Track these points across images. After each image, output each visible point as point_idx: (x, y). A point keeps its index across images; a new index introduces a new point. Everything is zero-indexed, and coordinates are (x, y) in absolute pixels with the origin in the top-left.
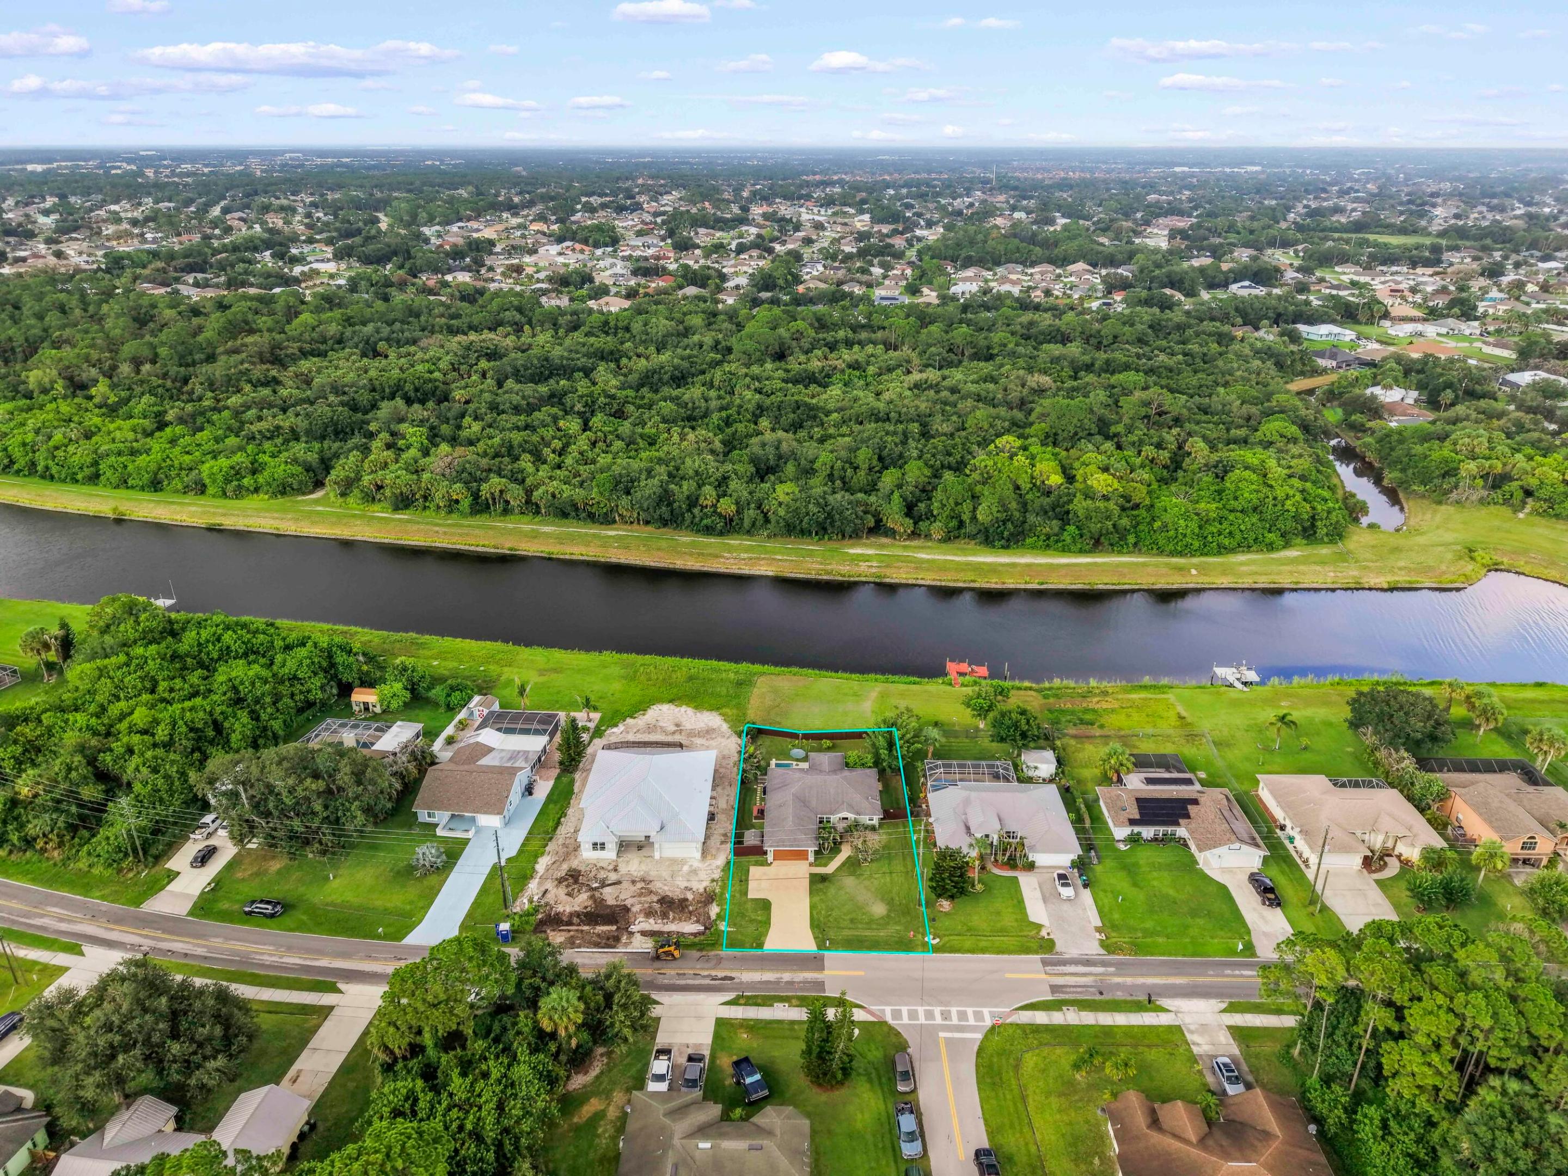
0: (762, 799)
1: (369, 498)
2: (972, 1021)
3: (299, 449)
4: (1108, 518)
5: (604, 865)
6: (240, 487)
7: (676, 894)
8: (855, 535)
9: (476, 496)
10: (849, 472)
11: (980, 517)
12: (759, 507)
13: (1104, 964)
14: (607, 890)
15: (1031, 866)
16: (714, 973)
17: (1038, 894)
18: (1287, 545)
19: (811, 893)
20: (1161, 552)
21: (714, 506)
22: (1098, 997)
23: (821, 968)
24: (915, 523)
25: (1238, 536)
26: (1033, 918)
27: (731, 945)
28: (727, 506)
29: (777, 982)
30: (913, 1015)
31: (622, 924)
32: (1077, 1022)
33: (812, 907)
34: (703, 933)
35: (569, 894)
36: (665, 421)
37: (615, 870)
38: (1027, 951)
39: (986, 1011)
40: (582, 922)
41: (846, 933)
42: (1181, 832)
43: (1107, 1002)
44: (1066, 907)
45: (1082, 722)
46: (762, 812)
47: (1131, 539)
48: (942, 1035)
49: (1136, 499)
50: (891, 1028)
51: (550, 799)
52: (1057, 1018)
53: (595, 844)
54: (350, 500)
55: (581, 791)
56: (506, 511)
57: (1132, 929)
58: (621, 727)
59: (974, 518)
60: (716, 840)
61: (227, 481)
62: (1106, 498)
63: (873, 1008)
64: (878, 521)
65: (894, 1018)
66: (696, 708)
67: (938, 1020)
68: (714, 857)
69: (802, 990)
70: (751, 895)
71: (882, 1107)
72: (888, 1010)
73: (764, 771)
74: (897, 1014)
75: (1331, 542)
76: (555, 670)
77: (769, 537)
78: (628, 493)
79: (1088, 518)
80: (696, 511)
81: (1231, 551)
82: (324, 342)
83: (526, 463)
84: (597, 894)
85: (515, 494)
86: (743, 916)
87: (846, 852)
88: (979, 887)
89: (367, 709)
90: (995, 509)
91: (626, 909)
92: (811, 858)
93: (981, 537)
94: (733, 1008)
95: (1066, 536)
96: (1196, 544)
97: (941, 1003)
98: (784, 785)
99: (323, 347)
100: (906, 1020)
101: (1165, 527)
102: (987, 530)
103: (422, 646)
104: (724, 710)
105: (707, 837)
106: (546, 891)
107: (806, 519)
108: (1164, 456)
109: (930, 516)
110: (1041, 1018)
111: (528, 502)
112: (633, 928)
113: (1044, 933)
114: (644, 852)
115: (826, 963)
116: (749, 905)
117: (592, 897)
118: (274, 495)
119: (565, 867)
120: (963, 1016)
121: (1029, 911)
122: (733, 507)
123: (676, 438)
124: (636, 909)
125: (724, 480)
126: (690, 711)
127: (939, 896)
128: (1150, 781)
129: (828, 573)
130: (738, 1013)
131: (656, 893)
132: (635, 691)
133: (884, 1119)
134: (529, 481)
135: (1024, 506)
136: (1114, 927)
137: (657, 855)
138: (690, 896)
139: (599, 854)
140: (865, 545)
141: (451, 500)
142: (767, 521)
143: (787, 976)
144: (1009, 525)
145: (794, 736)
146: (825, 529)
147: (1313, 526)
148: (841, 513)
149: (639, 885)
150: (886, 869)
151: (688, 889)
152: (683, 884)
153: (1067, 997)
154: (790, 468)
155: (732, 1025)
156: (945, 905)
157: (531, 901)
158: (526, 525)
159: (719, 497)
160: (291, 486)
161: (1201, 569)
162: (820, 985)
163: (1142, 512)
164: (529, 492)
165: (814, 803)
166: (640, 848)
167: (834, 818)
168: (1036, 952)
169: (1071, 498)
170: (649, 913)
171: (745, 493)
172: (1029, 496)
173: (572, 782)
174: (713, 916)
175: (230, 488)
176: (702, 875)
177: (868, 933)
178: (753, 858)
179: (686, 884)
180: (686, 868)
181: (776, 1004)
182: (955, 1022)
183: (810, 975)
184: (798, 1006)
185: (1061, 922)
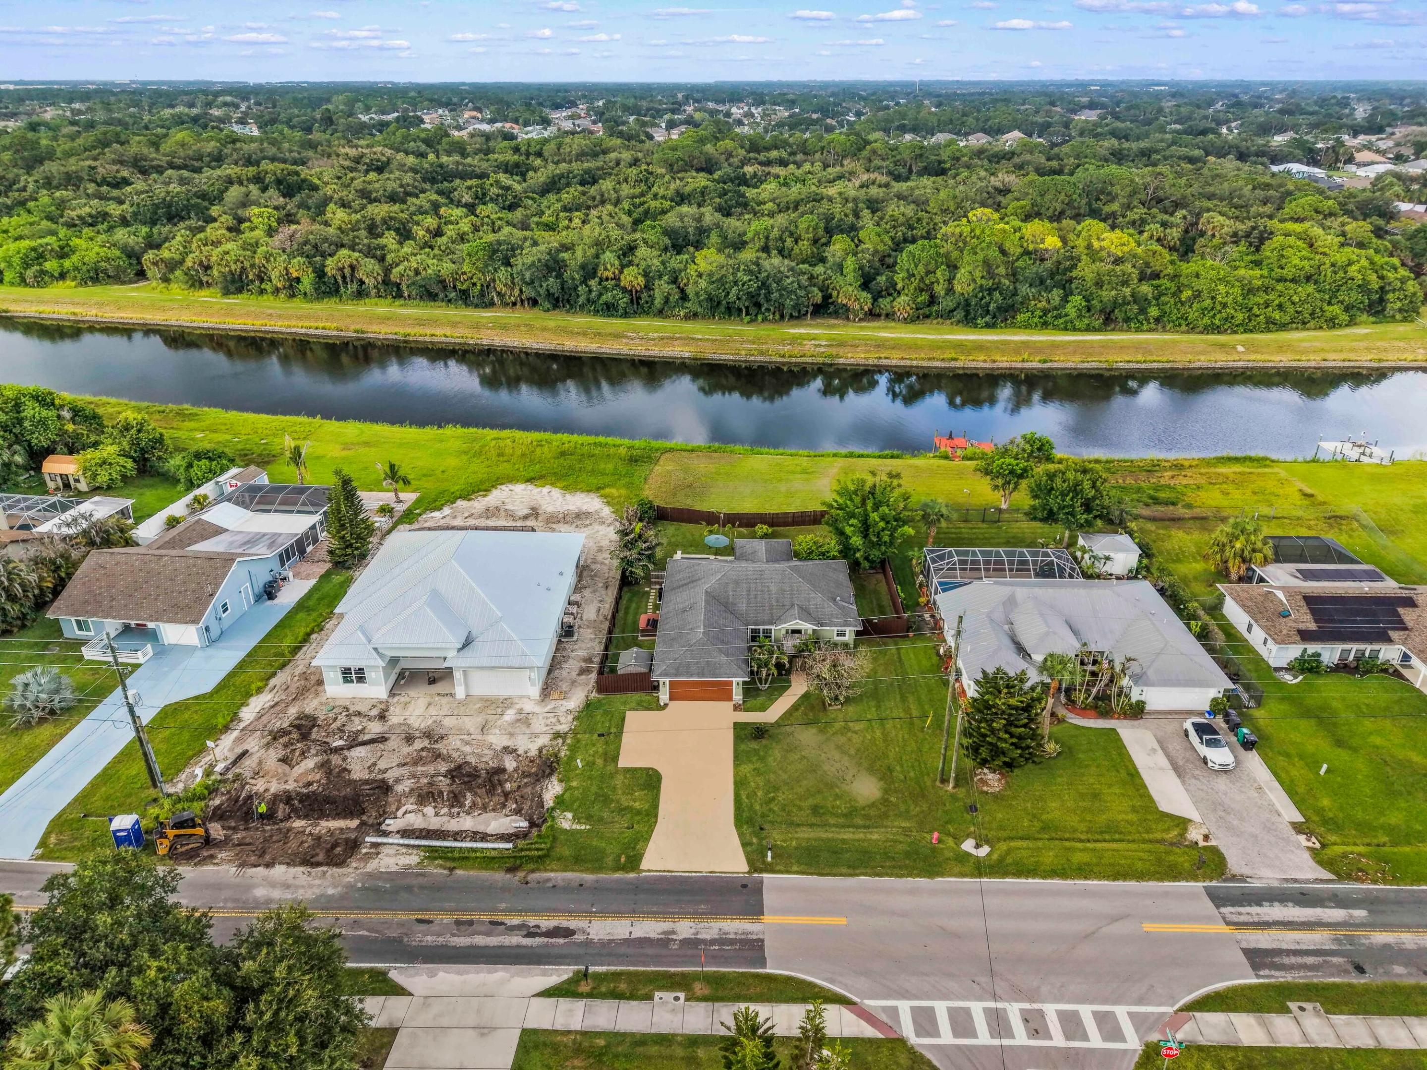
0: (657, 607)
1: (196, 283)
2: (1097, 1042)
3: (121, 235)
4: (1125, 283)
5: (362, 708)
6: (43, 272)
7: (485, 760)
8: (798, 316)
9: (320, 274)
10: (789, 242)
11: (958, 288)
12: (674, 281)
13: (1340, 901)
14: (357, 753)
15: (1137, 711)
16: (532, 921)
17: (1161, 760)
18: (1352, 323)
19: (738, 758)
20: (1192, 329)
21: (617, 279)
22: (1359, 979)
23: (756, 910)
24: (875, 300)
25: (1291, 309)
28: (631, 277)
29: (664, 942)
30: (962, 1023)
31: (371, 817)
32: (1330, 1042)
33: (739, 784)
34: (525, 835)
35: (284, 760)
36: (565, 209)
37: (382, 717)
38: (1174, 873)
39: (1120, 1011)
40: (296, 813)
41: (805, 834)
42: (1389, 653)
43: (1381, 991)
44: (1222, 783)
45: (1156, 501)
46: (653, 624)
47: (1154, 312)
49: (1157, 266)
50: (914, 1056)
51: (302, 606)
52: (1284, 1031)
53: (346, 672)
54: (174, 286)
56: (361, 294)
57: (1364, 828)
58: (446, 511)
59: (950, 290)
60: (573, 665)
61: (26, 265)
62: (1118, 261)
63: (870, 1003)
64: (827, 297)
65: (920, 1031)
66: (566, 488)
67: (1021, 1038)
68: (565, 696)
69: (715, 959)
70: (623, 763)
72: (904, 1007)
73: (661, 565)
74: (925, 1021)
75: (1405, 320)
76: (367, 444)
77: (687, 318)
78: (508, 264)
79: (1099, 284)
80: (593, 283)
81: (1283, 327)
82: (200, 158)
83: (389, 239)
84: (336, 760)
85: (369, 269)
86: (605, 800)
87: (799, 687)
88: (1051, 747)
89: (67, 486)
90: (978, 274)
91: (384, 788)
92: (738, 696)
93: (959, 314)
94: (565, 1004)
95: (1071, 310)
96: (1240, 316)
97: (1018, 994)
98: (692, 581)
99: (196, 164)
100: (947, 1037)
101: (1197, 295)
102: (967, 303)
103: (191, 417)
104: (607, 491)
105: (555, 664)
106: (245, 753)
107: (734, 290)
108: (1175, 234)
109: (892, 290)
111: (386, 282)
112: (392, 824)
113: (1194, 835)
114: (439, 688)
115: (768, 898)
116: (619, 781)
118: (83, 283)
119: (293, 711)
120: (1072, 1025)
121: (1154, 790)
122: (641, 280)
123: (577, 222)
124: (402, 787)
125: (631, 249)
126: (556, 493)
127: (984, 763)
128: (1307, 575)
129: (762, 353)
130: (571, 1016)
131: (447, 758)
132: (478, 470)
134: (389, 258)
135: (1014, 275)
136: (1332, 824)
137: (460, 692)
138: (510, 764)
139: (354, 690)
140: (810, 325)
141: (290, 280)
142: (684, 297)
143: (685, 928)
144: (997, 295)
145: (711, 519)
146: (758, 305)
147: (1381, 300)
148: (778, 282)
149: (418, 744)
150: (872, 714)
151: (509, 750)
152: (498, 740)
153: (1287, 977)
154: (714, 238)
155: (556, 1048)
156: (992, 780)
157: (208, 774)
158: (382, 308)
159: (623, 267)
160: (105, 271)
161: (1251, 347)
162: (753, 948)
163: (1165, 282)
164: (387, 271)
165: (742, 606)
166: (432, 681)
167: (779, 629)
168: (1195, 878)
169: (1075, 261)
170: (427, 796)
171: (656, 262)
172: (1020, 263)
173: (348, 582)
174: (549, 802)
175: (30, 273)
176: (538, 725)
177: (847, 835)
178: (635, 697)
179: (505, 741)
180: (510, 716)
181: (658, 995)
182: (1058, 1042)
183: (734, 926)
184: (706, 998)
185: (1221, 813)
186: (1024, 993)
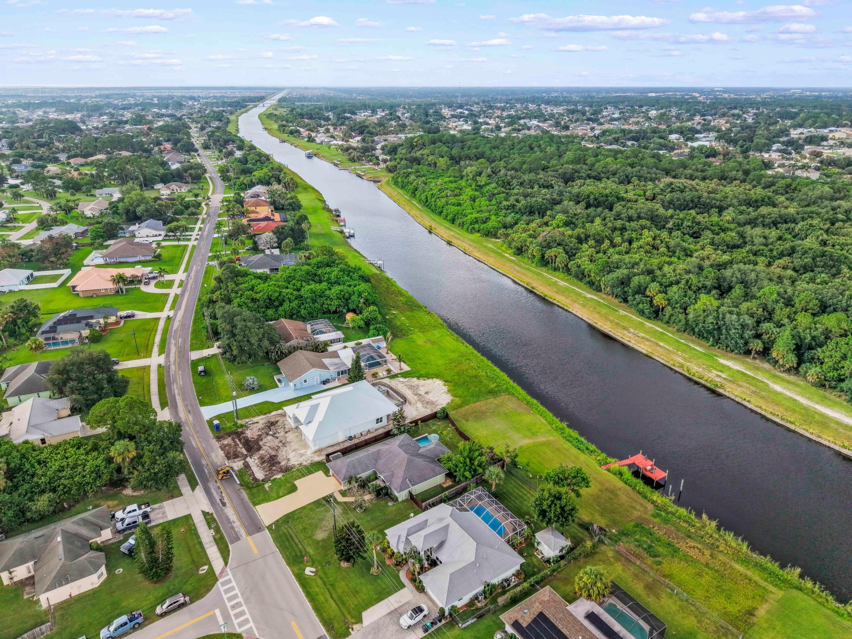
1: (509, 246)
2: (236, 622)
5: (287, 427)
6: (473, 228)
7: (280, 458)
9: (543, 256)
10: (780, 306)
12: (685, 308)
14: (270, 437)
16: (225, 498)
17: (395, 606)
23: (250, 534)
24: (801, 362)
26: (365, 614)
28: (659, 300)
29: (230, 523)
30: (229, 590)
31: (248, 454)
33: (303, 508)
34: (257, 481)
35: (259, 429)
37: (286, 432)
39: (251, 624)
40: (243, 443)
48: (217, 612)
50: (213, 585)
54: (504, 245)
56: (556, 269)
58: (406, 380)
61: (471, 224)
63: (228, 569)
64: (769, 349)
65: (223, 583)
66: (449, 390)
67: (229, 605)
68: (317, 456)
69: (229, 534)
70: (297, 482)
72: (230, 576)
74: (227, 582)
76: (433, 343)
77: (678, 331)
78: (608, 274)
83: (587, 245)
84: (265, 436)
85: (560, 259)
86: (280, 487)
91: (260, 449)
94: (201, 516)
100: (222, 589)
104: (457, 398)
106: (258, 423)
112: (248, 459)
113: (355, 626)
115: (258, 534)
116: (289, 485)
117: (259, 436)
120: (240, 614)
121: (372, 609)
122: (664, 303)
124: (262, 452)
126: (444, 391)
128: (590, 617)
130: (198, 519)
131: (277, 452)
132: (441, 369)
134: (577, 255)
138: (283, 463)
140: (743, 362)
141: (533, 256)
143: (237, 524)
146: (714, 338)
149: (279, 445)
151: (288, 459)
152: (291, 456)
155: (186, 522)
157: (248, 422)
158: (557, 278)
159: (659, 292)
160: (491, 232)
162: (236, 539)
164: (569, 262)
170: (261, 458)
174: (273, 478)
175: (470, 228)
176: (302, 459)
180: (302, 451)
181: (212, 530)
182: (232, 613)
183: (242, 532)
184: (215, 539)
185: (373, 632)
186: (247, 601)
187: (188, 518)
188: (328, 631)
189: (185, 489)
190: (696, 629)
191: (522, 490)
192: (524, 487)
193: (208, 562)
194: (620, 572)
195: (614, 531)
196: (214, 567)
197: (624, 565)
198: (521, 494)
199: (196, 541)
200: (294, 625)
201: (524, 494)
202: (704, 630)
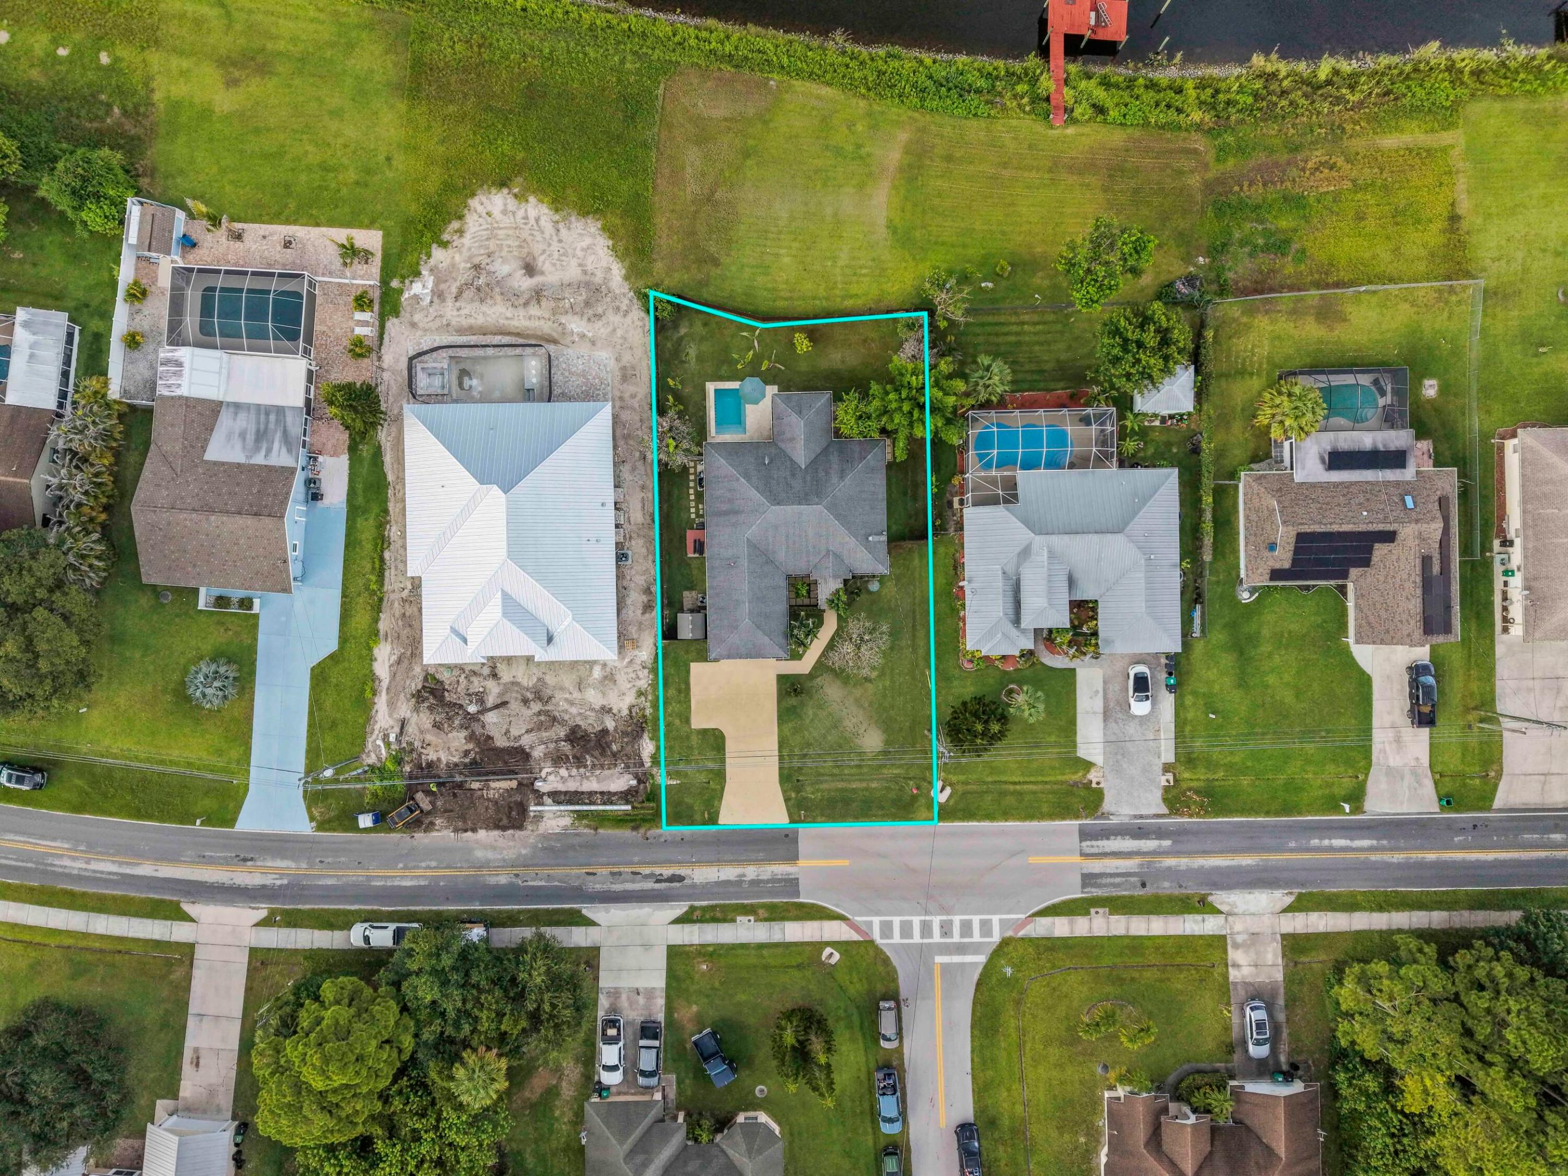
2: (976, 938)
7: (590, 724)
13: (1160, 833)
14: (491, 718)
16: (657, 871)
17: (1099, 704)
19: (780, 715)
22: (1139, 892)
23: (793, 857)
26: (1083, 752)
27: (675, 818)
29: (739, 883)
30: (906, 930)
31: (523, 779)
32: (1103, 933)
33: (784, 741)
34: (636, 793)
35: (436, 726)
38: (1065, 812)
39: (995, 919)
41: (829, 786)
43: (1148, 899)
44: (1132, 727)
48: (939, 959)
50: (878, 951)
51: (353, 507)
52: (1081, 927)
55: (401, 479)
57: (1211, 765)
58: (427, 277)
63: (858, 919)
65: (883, 935)
67: (937, 938)
68: (636, 644)
69: (772, 893)
70: (694, 724)
71: (862, 1059)
72: (876, 920)
74: (887, 929)
84: (478, 727)
86: (686, 760)
87: (829, 627)
91: (524, 754)
94: (688, 928)
97: (942, 910)
100: (897, 939)
106: (403, 721)
110: (1061, 927)
112: (540, 787)
113: (1092, 778)
115: (802, 846)
116: (694, 741)
117: (471, 737)
119: (418, 670)
120: (966, 928)
121: (1080, 737)
124: (538, 753)
130: (693, 935)
131: (562, 722)
133: (863, 1076)
136: (1189, 761)
143: (751, 872)
149: (535, 707)
151: (605, 712)
152: (598, 702)
153: (1099, 892)
155: (687, 954)
157: (387, 740)
162: (792, 884)
165: (781, 556)
170: (558, 760)
173: (378, 453)
174: (647, 759)
176: (623, 681)
177: (857, 785)
179: (601, 701)
180: (599, 673)
181: (739, 918)
182: (956, 938)
183: (780, 869)
184: (766, 920)
185: (1119, 757)
186: (944, 910)
187: (674, 953)
188: (1077, 817)
189: (577, 937)
190: (1415, 317)
191: (1006, 329)
192: (1002, 319)
193: (819, 946)
194: (1270, 328)
195: (1201, 259)
196: (836, 939)
197: (1267, 312)
198: (1012, 339)
199: (753, 952)
200: (1033, 860)
201: (1018, 334)
202: (1424, 310)
